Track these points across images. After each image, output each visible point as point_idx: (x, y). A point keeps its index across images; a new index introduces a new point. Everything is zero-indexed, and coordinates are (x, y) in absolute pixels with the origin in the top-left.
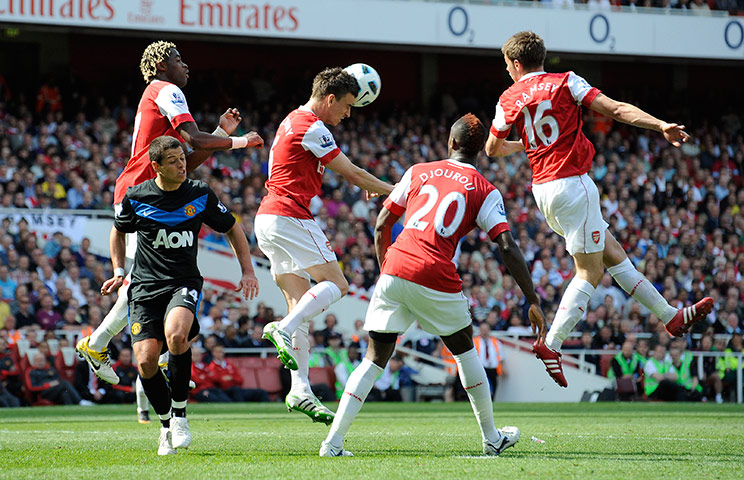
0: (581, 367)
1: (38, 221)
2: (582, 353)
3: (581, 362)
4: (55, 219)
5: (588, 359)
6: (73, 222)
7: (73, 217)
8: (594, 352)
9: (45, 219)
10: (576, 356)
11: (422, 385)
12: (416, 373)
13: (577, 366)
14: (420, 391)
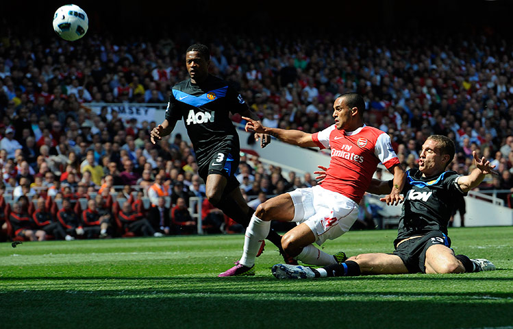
0: (494, 202)
1: (123, 111)
2: (495, 192)
3: (494, 198)
4: (134, 110)
5: (499, 196)
6: (146, 111)
7: (146, 108)
8: (503, 191)
9: (127, 110)
10: (491, 195)
11: (386, 218)
12: (381, 209)
13: (491, 201)
14: (385, 222)
